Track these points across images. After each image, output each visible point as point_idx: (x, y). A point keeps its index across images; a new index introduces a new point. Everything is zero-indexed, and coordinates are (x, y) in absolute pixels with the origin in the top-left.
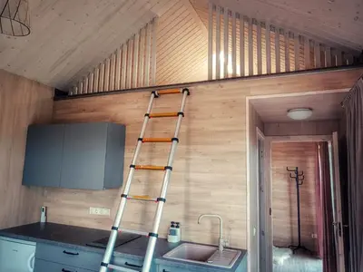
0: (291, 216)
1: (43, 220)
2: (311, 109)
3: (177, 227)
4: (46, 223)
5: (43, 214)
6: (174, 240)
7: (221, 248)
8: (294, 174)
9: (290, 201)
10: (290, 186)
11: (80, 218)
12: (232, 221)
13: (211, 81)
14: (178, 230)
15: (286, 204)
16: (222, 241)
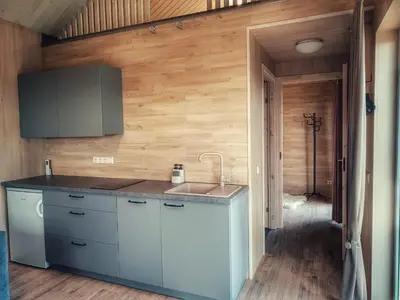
0: (307, 164)
1: (48, 173)
2: (321, 40)
3: (181, 169)
4: (52, 176)
5: (48, 167)
6: (177, 180)
7: (223, 184)
8: (311, 121)
9: (307, 149)
10: (307, 134)
11: (84, 168)
12: (233, 159)
13: (209, 12)
14: (182, 171)
15: (303, 153)
16: (223, 177)
